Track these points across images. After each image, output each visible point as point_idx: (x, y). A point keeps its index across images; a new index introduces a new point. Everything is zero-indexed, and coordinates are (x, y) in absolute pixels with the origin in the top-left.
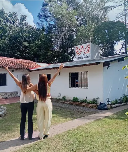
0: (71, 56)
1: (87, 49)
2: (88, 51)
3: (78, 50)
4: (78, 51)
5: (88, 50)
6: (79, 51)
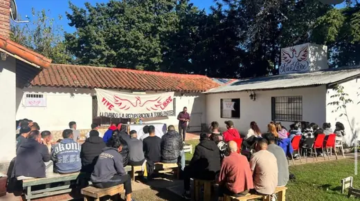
0: (273, 60)
1: (303, 53)
2: (303, 57)
3: (287, 55)
4: (286, 58)
5: (304, 55)
6: (288, 58)
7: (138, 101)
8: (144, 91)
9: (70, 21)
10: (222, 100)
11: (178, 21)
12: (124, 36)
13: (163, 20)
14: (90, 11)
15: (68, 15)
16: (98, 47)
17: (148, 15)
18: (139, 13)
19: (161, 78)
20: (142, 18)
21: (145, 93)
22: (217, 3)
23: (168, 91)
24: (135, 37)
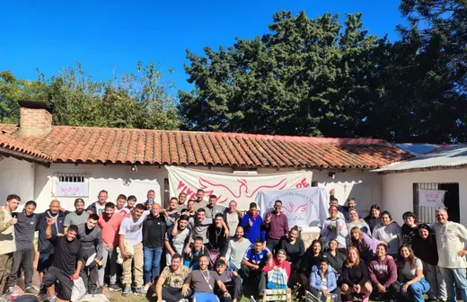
7: (243, 188)
8: (255, 169)
9: (189, 77)
10: (415, 186)
11: (340, 56)
12: (255, 88)
13: (315, 58)
14: (211, 58)
15: (187, 69)
16: (219, 108)
17: (293, 55)
18: (280, 53)
19: (293, 145)
20: (284, 59)
21: (255, 173)
22: (409, 18)
23: (300, 167)
24: (271, 89)
